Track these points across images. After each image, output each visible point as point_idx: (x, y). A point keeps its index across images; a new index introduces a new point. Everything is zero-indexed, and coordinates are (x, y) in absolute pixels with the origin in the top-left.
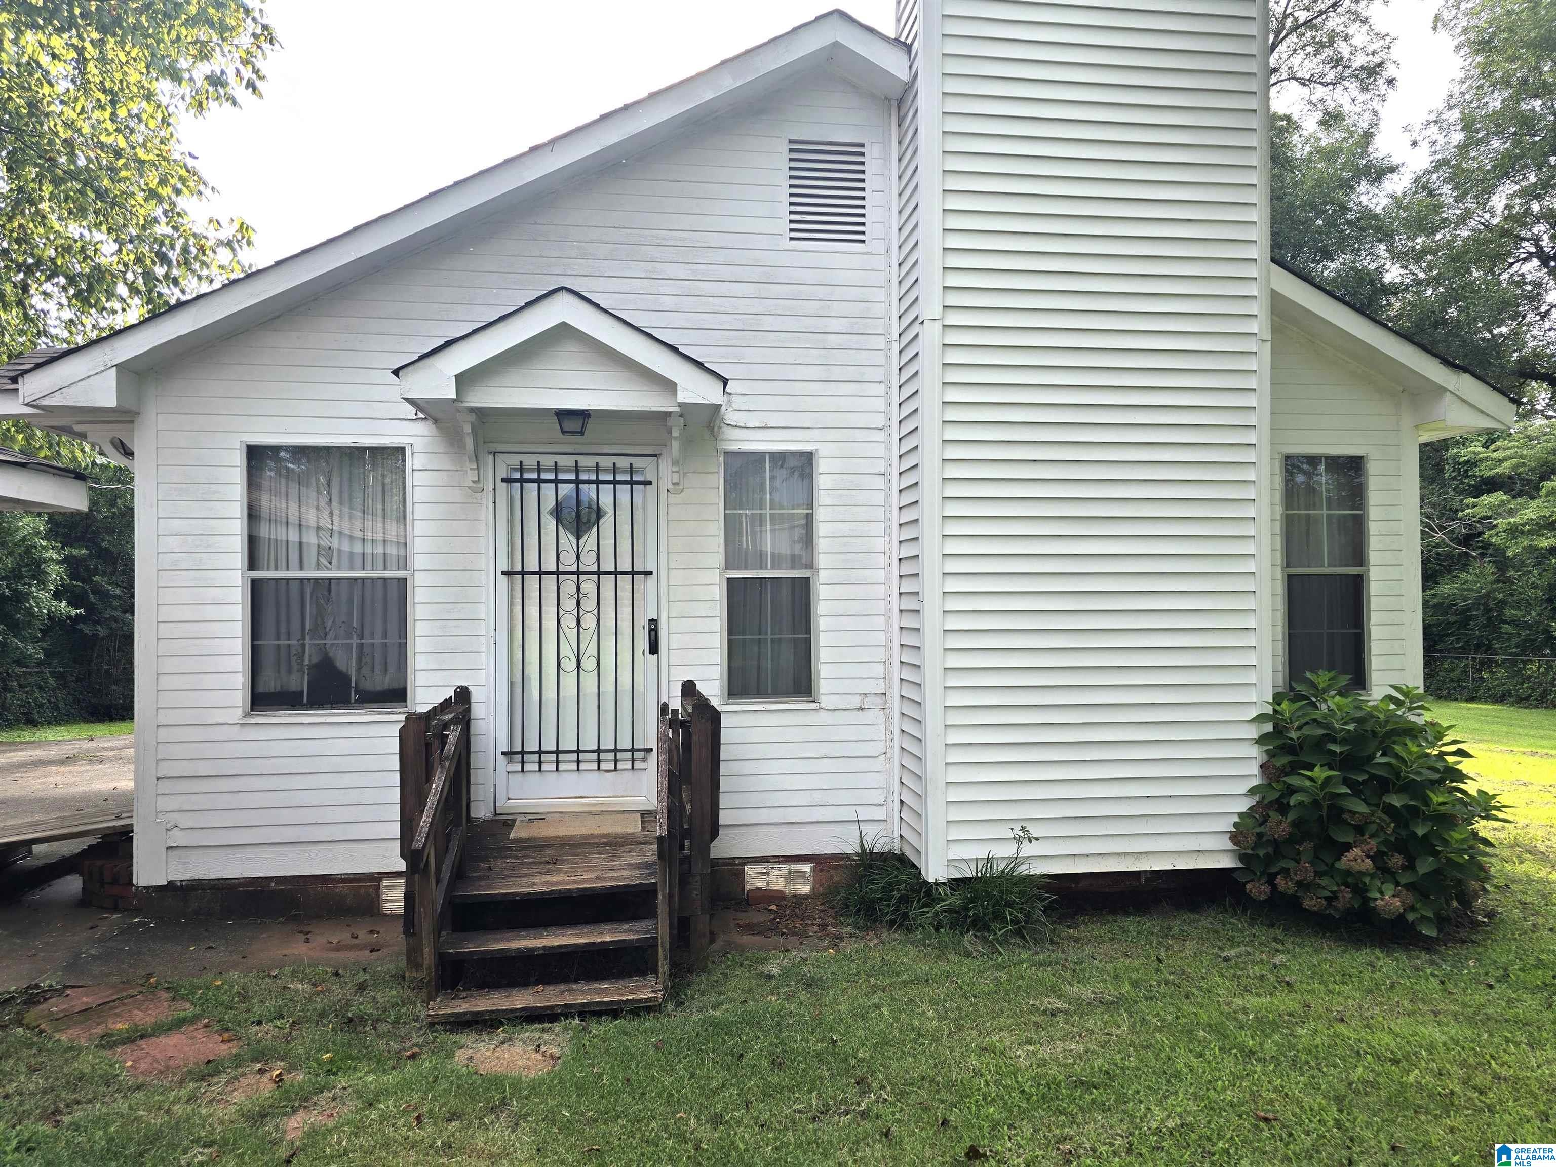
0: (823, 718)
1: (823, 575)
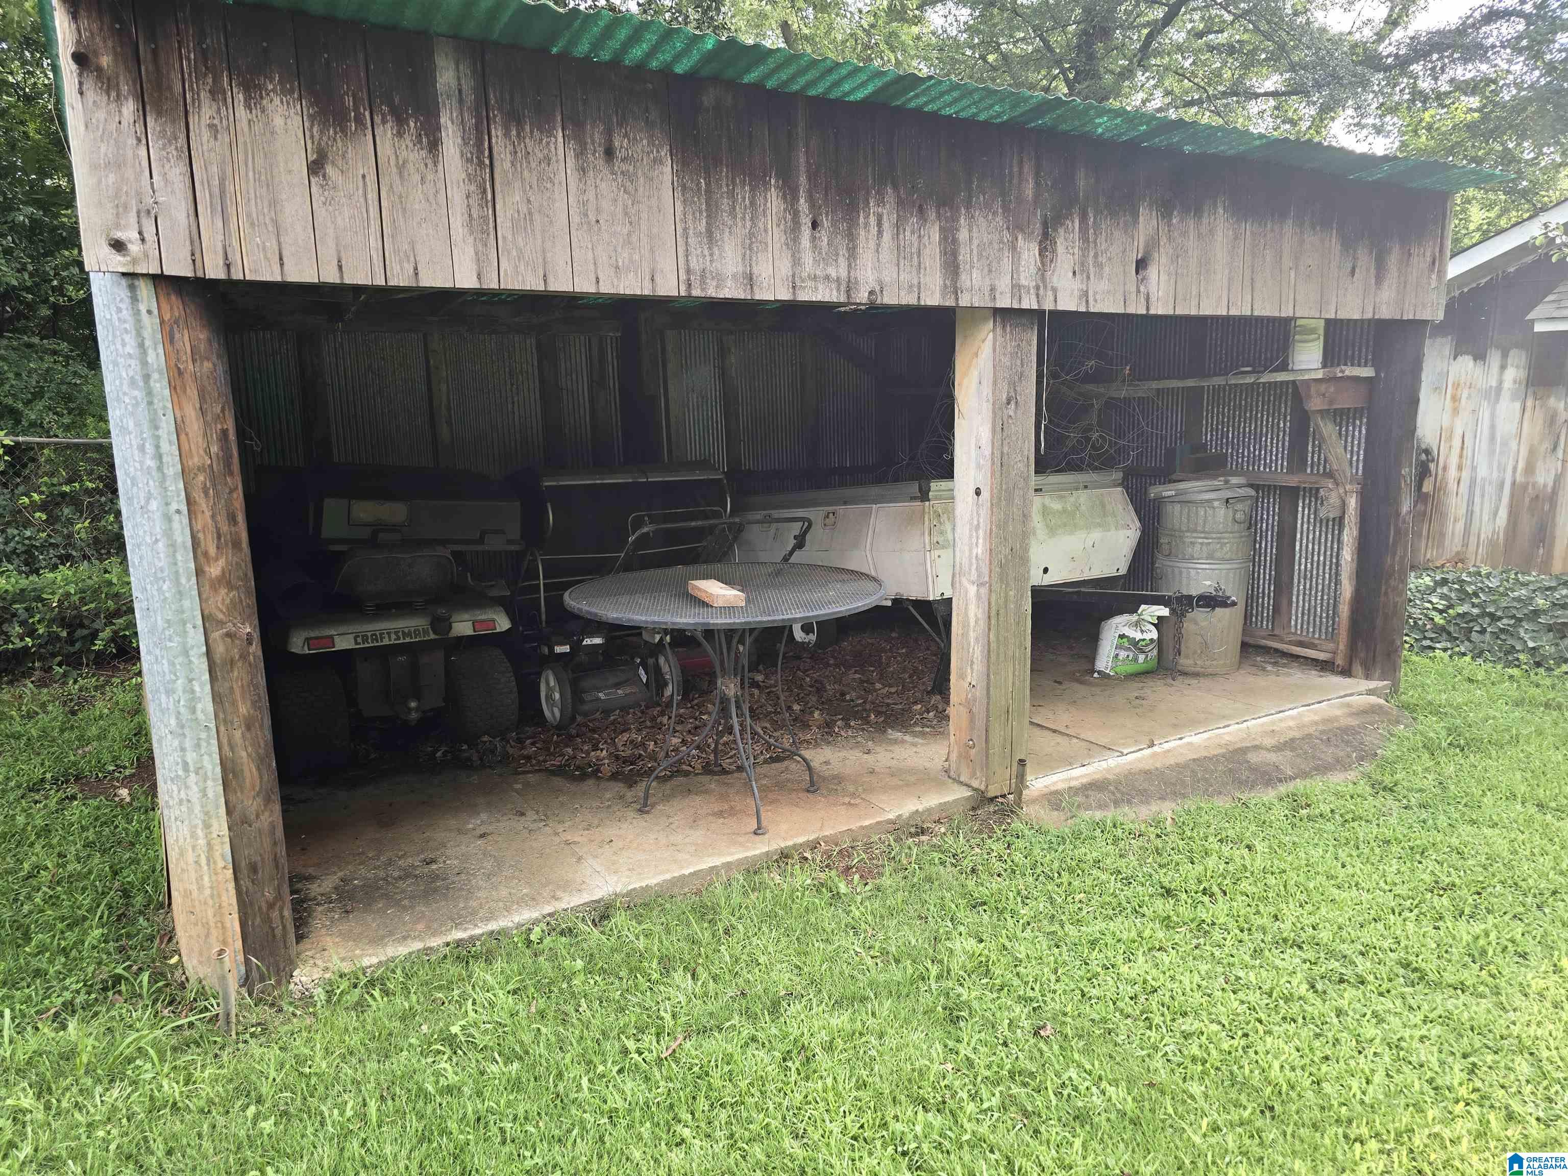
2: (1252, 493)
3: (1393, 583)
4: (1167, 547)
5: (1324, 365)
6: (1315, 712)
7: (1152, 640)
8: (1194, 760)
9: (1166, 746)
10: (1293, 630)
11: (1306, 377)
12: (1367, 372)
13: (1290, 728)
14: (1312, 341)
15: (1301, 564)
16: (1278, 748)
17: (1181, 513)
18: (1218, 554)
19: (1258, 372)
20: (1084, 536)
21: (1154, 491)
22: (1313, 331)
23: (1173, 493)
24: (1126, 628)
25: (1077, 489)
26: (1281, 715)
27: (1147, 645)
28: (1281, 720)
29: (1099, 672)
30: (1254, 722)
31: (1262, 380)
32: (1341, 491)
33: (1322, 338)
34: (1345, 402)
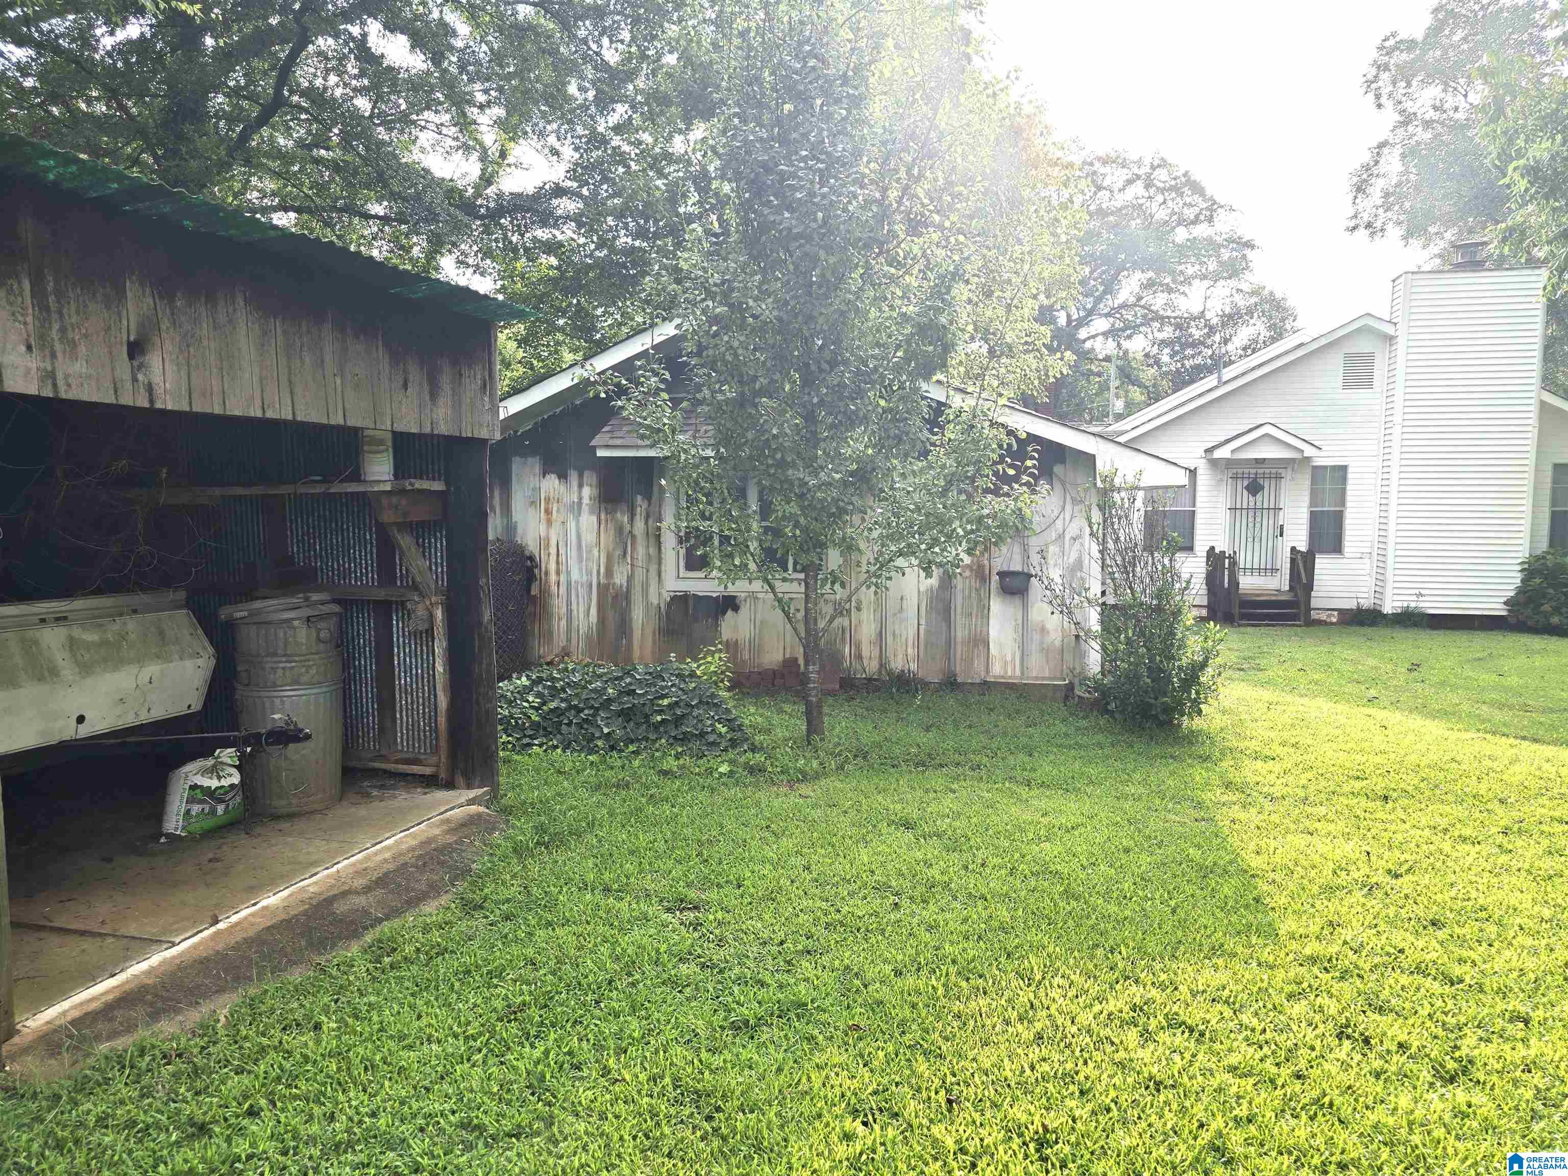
0: (1345, 561)
1: (1348, 510)
2: (336, 608)
3: (482, 690)
4: (244, 675)
5: (396, 476)
6: (413, 835)
7: (232, 786)
8: (268, 928)
9: (234, 919)
10: (400, 748)
11: (376, 489)
12: (437, 486)
13: (386, 860)
14: (382, 452)
15: (401, 680)
16: (367, 889)
17: (258, 635)
18: (305, 679)
19: (329, 482)
20: (136, 671)
21: (225, 613)
22: (381, 442)
23: (246, 613)
24: (199, 777)
25: (121, 615)
26: (378, 847)
27: (226, 793)
28: (376, 854)
29: (168, 836)
30: (346, 862)
31: (332, 491)
32: (428, 603)
33: (391, 450)
34: (420, 513)
